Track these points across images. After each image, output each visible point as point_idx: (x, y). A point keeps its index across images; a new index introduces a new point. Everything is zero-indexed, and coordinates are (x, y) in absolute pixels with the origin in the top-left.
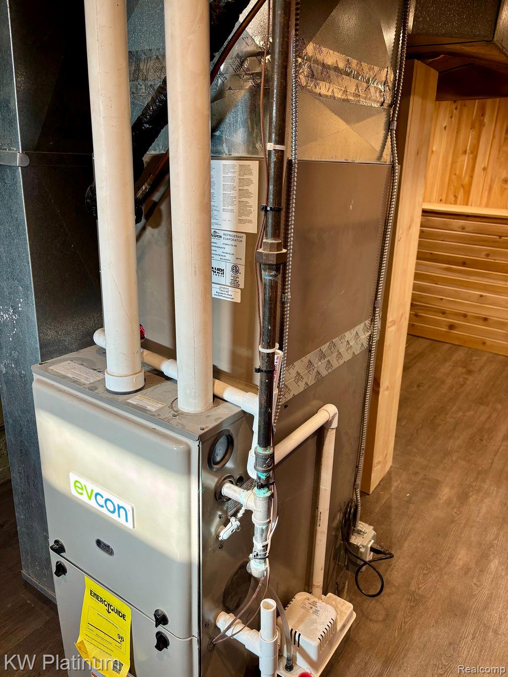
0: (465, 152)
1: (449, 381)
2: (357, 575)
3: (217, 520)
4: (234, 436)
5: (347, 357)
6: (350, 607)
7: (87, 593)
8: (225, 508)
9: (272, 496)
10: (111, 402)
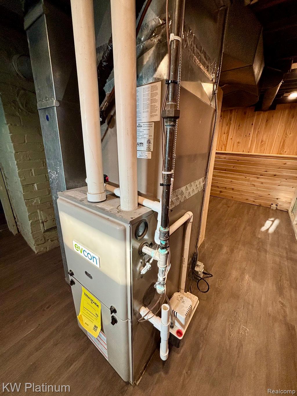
0: (225, 133)
1: (221, 210)
2: (198, 284)
3: (140, 264)
4: (148, 223)
5: (196, 192)
6: (197, 299)
7: (83, 294)
8: (144, 258)
9: (168, 253)
10: (89, 206)
